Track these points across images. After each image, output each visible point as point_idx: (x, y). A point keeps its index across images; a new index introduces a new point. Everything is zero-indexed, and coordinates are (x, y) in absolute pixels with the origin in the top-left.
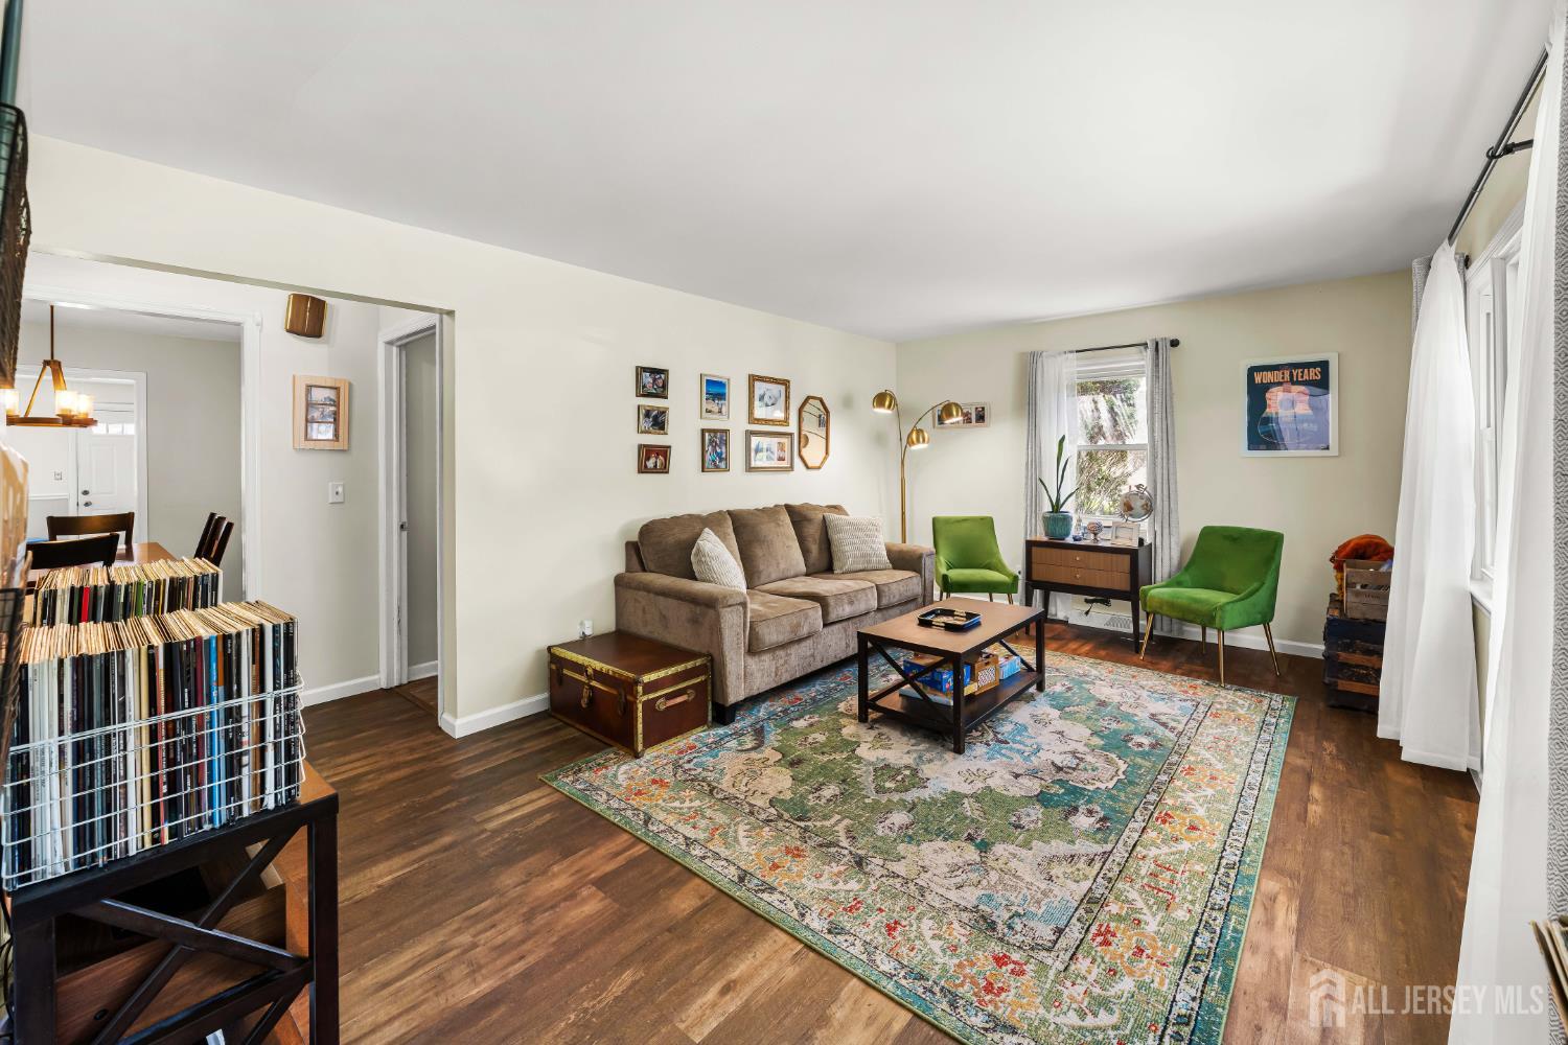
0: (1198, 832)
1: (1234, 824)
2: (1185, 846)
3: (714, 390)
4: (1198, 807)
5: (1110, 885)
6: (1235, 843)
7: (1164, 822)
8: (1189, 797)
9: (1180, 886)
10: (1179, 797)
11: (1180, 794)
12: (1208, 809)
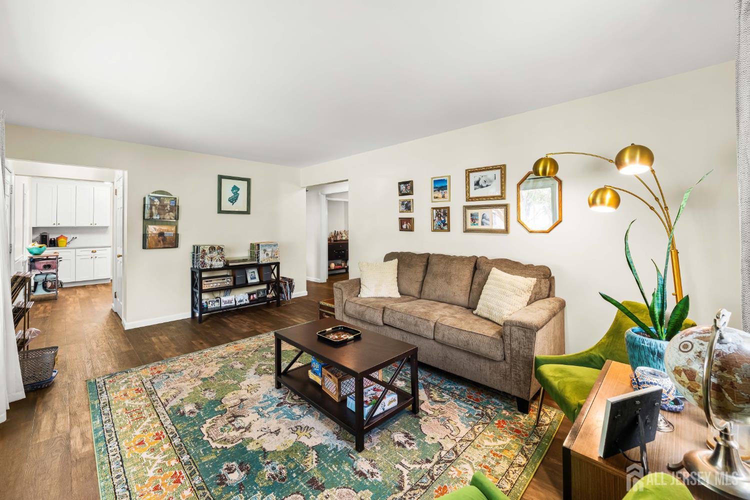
0: (137, 443)
1: (121, 463)
2: (138, 432)
3: (438, 185)
4: (148, 456)
5: (152, 400)
6: (114, 453)
7: (157, 434)
8: (159, 459)
9: (127, 418)
10: (165, 454)
11: (165, 456)
12: (142, 460)
